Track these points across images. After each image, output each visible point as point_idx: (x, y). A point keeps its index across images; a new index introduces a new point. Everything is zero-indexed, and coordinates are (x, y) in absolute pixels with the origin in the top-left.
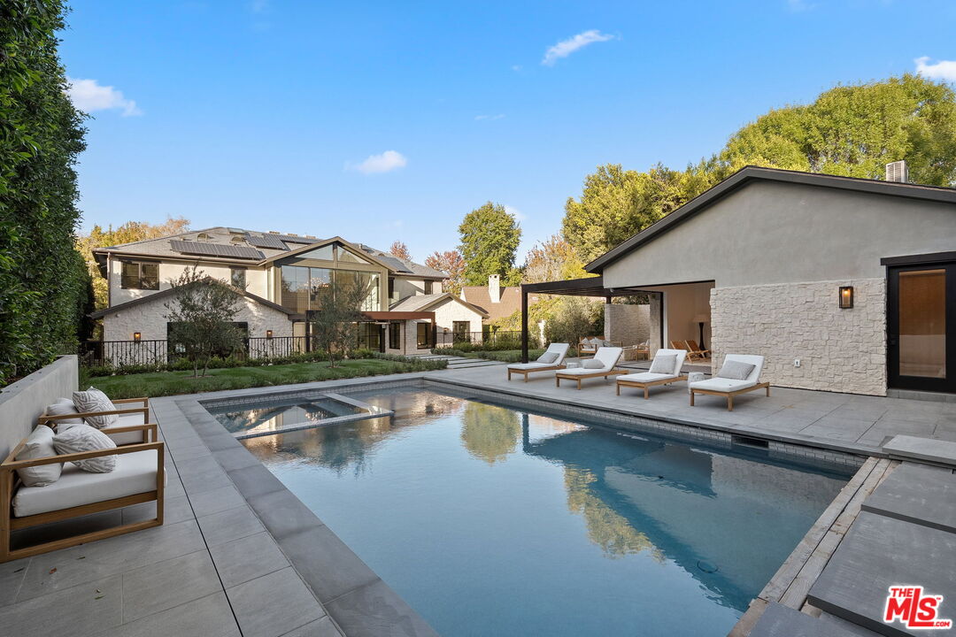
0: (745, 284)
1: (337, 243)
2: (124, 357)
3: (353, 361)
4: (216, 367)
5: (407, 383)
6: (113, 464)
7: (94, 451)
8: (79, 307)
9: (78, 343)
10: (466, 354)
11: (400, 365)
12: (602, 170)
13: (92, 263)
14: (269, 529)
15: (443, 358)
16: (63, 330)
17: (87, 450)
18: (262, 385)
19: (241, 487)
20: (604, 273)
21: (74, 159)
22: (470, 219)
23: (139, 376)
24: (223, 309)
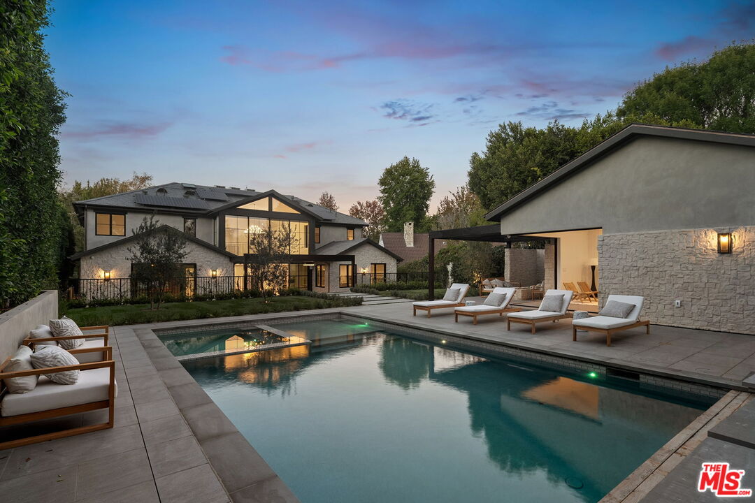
0: (629, 231)
1: (272, 195)
2: (95, 293)
3: (283, 298)
4: (169, 302)
5: (327, 317)
6: (75, 377)
7: (62, 366)
8: (61, 251)
9: (58, 280)
10: (380, 292)
11: (322, 301)
12: (503, 128)
13: (72, 214)
14: (195, 434)
15: (359, 295)
16: (46, 270)
17: (56, 366)
18: (204, 317)
19: (177, 399)
20: (502, 221)
21: (56, 130)
22: (389, 172)
23: (107, 308)
24: (174, 252)
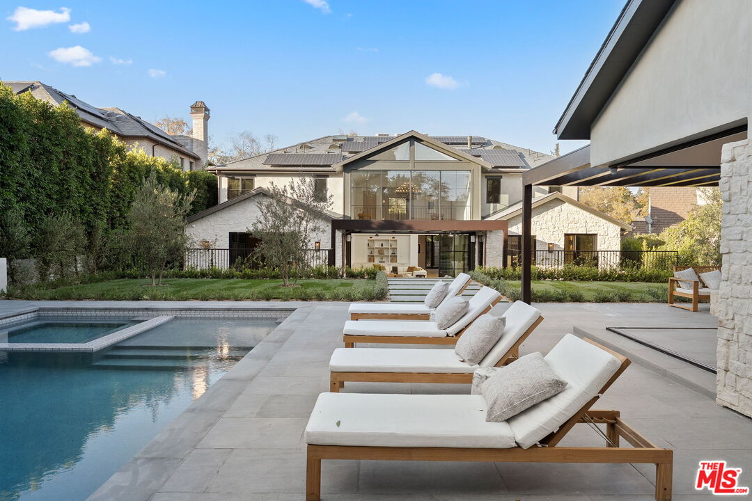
1: (413, 139)
